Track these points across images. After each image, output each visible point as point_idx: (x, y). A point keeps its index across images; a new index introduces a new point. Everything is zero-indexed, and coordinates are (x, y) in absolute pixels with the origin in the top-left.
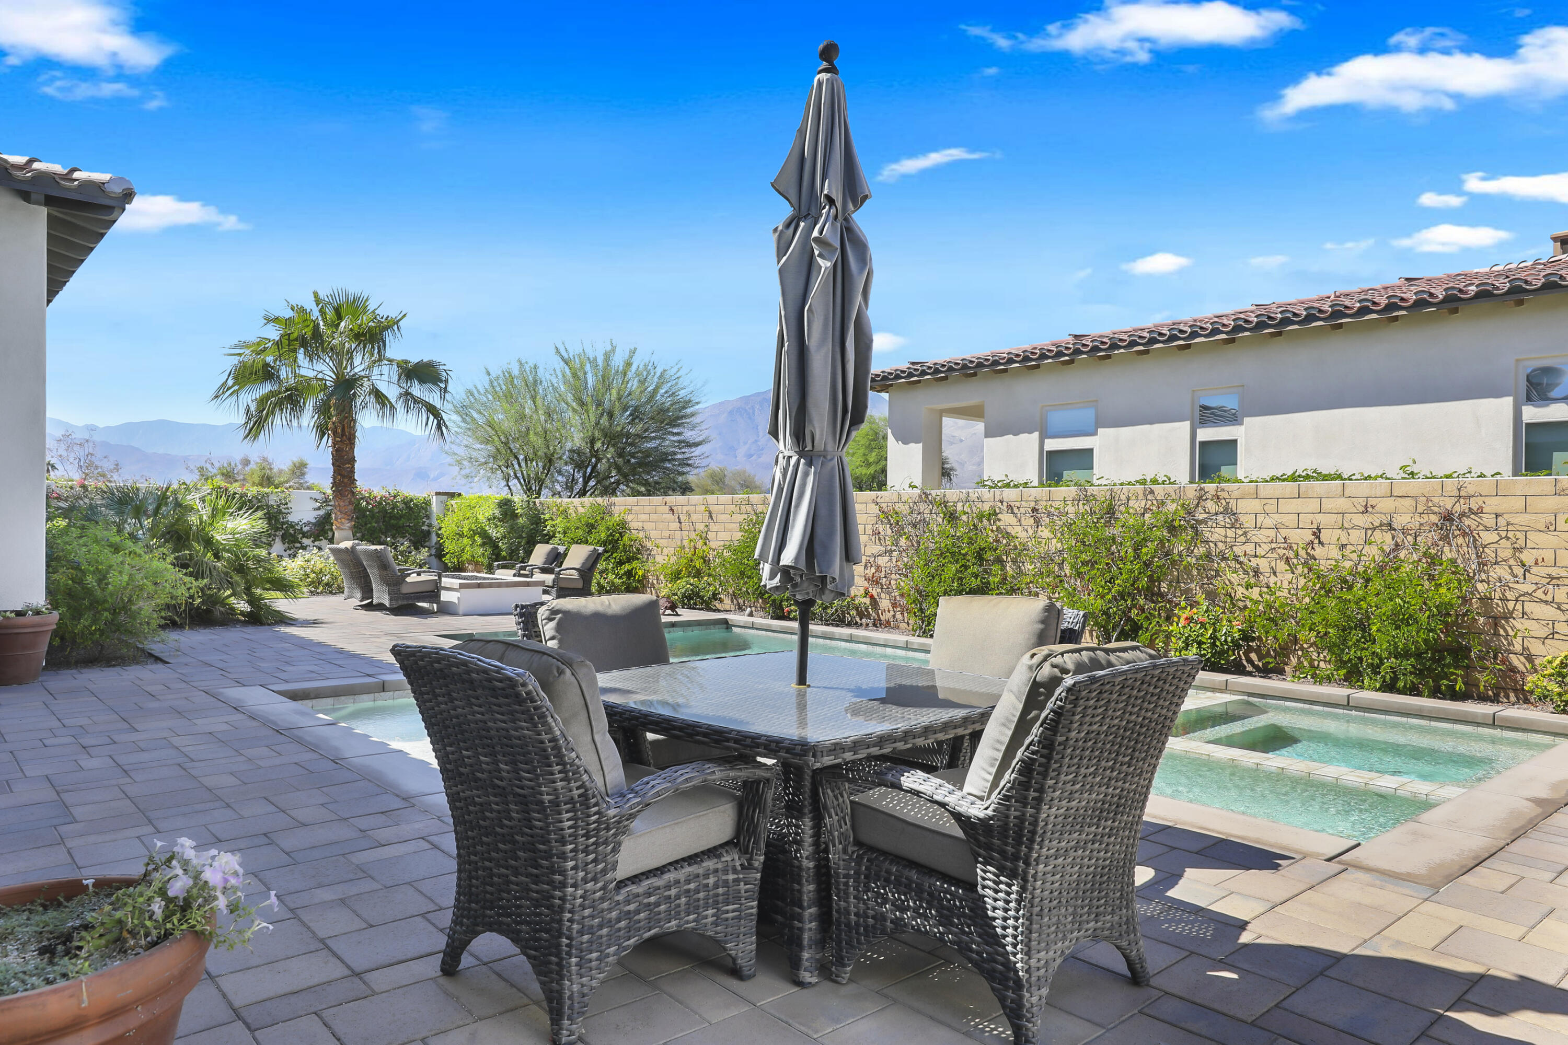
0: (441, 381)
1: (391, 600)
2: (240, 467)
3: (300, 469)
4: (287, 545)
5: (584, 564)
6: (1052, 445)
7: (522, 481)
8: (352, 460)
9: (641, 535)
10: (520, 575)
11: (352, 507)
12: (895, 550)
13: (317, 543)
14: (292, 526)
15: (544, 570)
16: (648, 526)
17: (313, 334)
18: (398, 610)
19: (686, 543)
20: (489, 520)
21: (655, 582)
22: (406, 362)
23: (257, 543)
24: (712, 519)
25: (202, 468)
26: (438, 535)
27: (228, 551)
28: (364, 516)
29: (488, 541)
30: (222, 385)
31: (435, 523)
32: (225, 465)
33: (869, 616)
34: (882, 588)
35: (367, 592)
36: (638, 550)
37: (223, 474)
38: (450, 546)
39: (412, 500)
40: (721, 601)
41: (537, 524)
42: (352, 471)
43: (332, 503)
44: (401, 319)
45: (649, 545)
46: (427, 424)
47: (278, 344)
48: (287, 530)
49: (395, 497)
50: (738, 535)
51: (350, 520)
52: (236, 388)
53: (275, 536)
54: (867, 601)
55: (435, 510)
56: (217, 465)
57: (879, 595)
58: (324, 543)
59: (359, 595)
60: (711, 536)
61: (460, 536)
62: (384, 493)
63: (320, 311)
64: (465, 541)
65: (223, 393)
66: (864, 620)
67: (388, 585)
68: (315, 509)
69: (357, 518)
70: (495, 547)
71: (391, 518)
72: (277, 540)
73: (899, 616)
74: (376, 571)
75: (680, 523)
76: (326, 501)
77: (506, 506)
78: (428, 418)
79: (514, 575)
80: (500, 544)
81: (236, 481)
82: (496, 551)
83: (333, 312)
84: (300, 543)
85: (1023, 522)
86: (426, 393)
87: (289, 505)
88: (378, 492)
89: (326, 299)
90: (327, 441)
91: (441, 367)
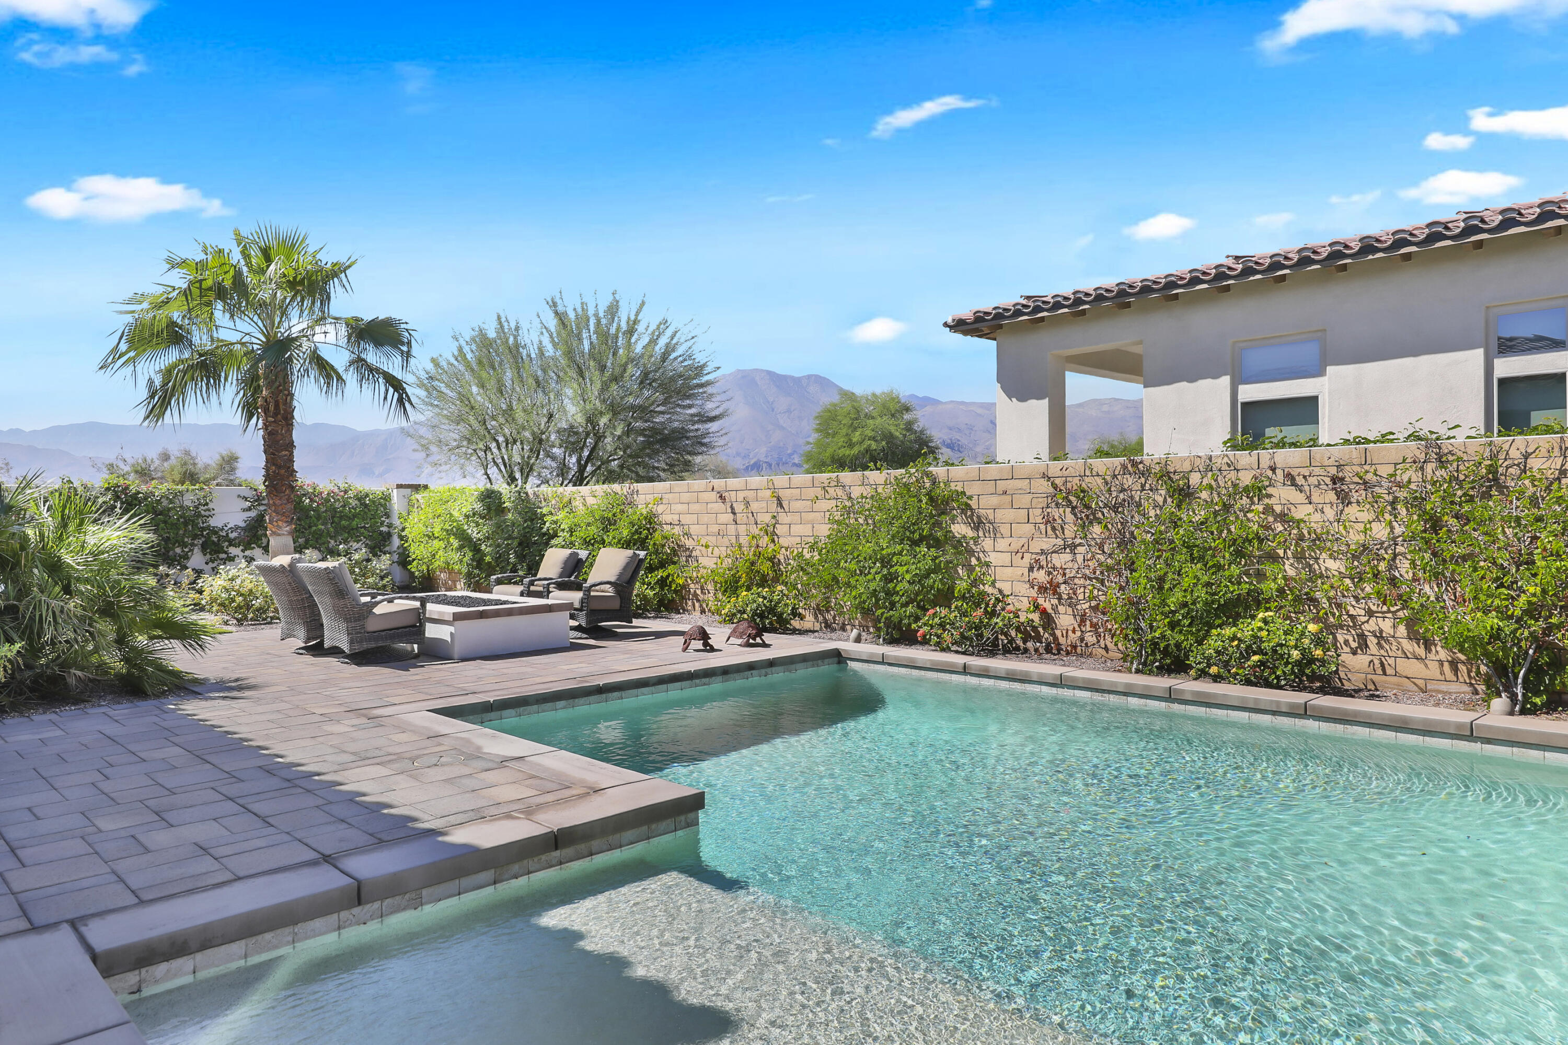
0: (403, 344)
1: (351, 642)
2: (157, 462)
3: (229, 463)
4: (208, 556)
5: (620, 575)
6: (1250, 392)
7: (502, 468)
8: (291, 446)
9: (677, 530)
10: (531, 594)
11: (290, 506)
12: (1080, 544)
13: (248, 553)
14: (214, 531)
15: (562, 586)
16: (685, 519)
17: (234, 283)
18: (360, 658)
19: (744, 540)
20: (467, 516)
21: (699, 592)
22: (357, 319)
23: (139, 565)
24: (782, 506)
25: (112, 465)
26: (401, 538)
27: (87, 581)
28: (308, 517)
29: (466, 541)
30: (112, 351)
31: (397, 522)
32: (140, 461)
33: (1038, 638)
34: (1060, 599)
35: (315, 627)
36: (673, 550)
37: (136, 472)
38: (417, 551)
39: (367, 495)
40: (802, 617)
41: (532, 520)
42: (291, 460)
43: (265, 502)
44: (349, 266)
45: (689, 543)
46: (385, 398)
47: (186, 293)
48: (208, 537)
49: (346, 492)
50: (824, 530)
51: (290, 523)
52: (132, 354)
53: (193, 545)
54: (1036, 617)
55: (396, 507)
56: (130, 461)
57: (1055, 608)
58: (257, 552)
59: (301, 632)
60: (780, 530)
61: (429, 537)
62: (331, 487)
63: (243, 253)
64: (437, 544)
65: (113, 362)
66: (1030, 645)
67: (347, 620)
68: (244, 510)
69: (299, 519)
70: (476, 549)
71: (341, 518)
72: (196, 550)
73: (1090, 638)
74: (327, 600)
75: (734, 513)
76: (258, 499)
77: (490, 499)
78: (387, 391)
79: (522, 594)
80: (483, 547)
81: (153, 479)
82: (477, 556)
83: (260, 254)
84: (226, 553)
85: (1315, 498)
86: (384, 359)
87: (211, 506)
88: (325, 486)
89: (250, 237)
90: (257, 422)
91: (403, 326)
